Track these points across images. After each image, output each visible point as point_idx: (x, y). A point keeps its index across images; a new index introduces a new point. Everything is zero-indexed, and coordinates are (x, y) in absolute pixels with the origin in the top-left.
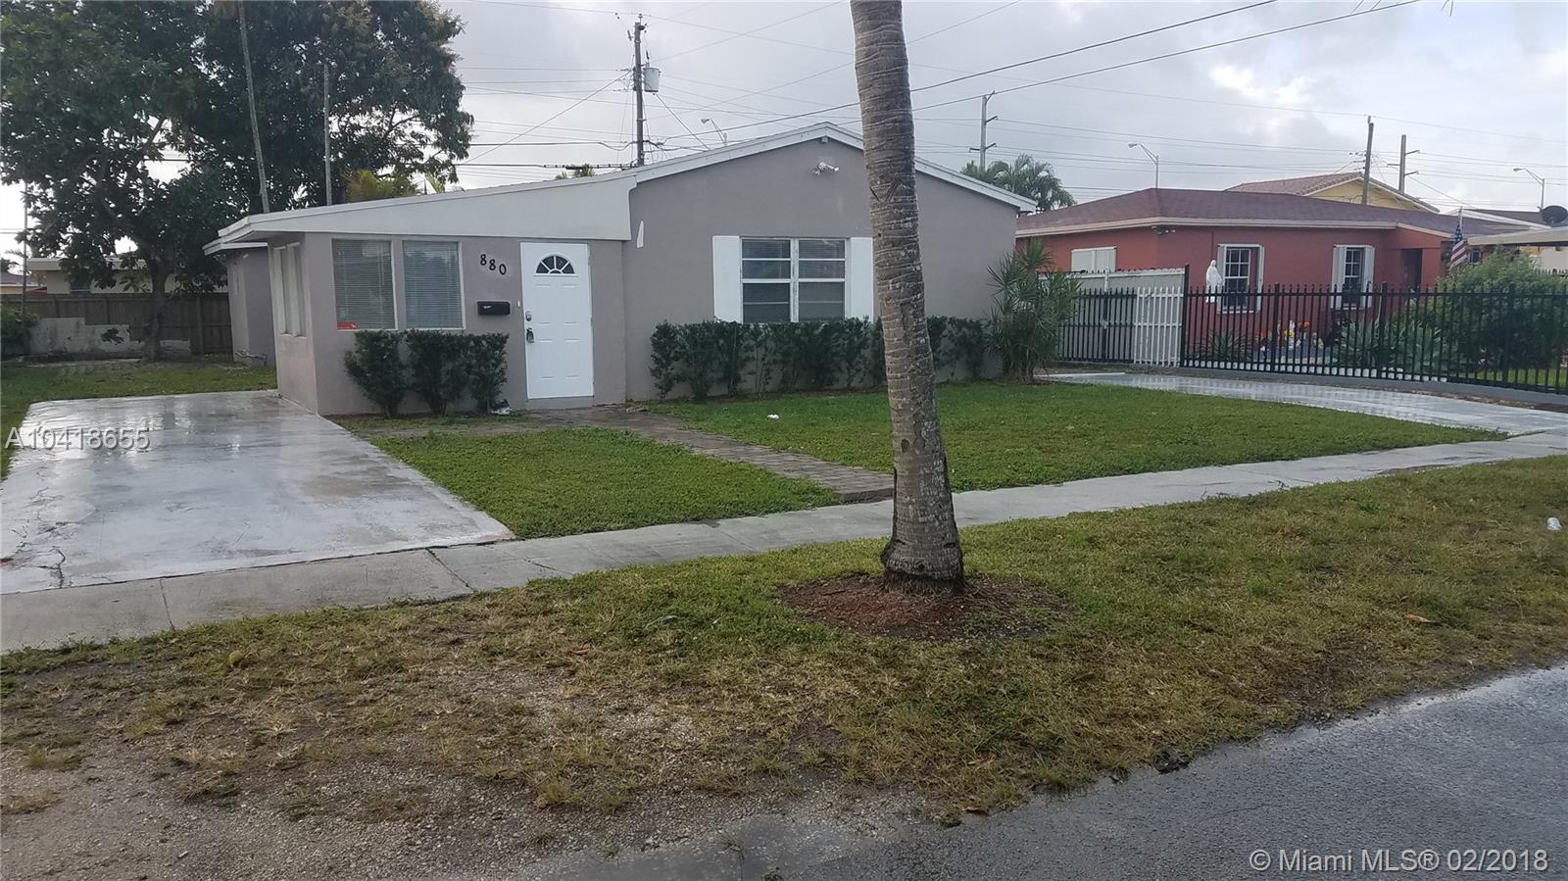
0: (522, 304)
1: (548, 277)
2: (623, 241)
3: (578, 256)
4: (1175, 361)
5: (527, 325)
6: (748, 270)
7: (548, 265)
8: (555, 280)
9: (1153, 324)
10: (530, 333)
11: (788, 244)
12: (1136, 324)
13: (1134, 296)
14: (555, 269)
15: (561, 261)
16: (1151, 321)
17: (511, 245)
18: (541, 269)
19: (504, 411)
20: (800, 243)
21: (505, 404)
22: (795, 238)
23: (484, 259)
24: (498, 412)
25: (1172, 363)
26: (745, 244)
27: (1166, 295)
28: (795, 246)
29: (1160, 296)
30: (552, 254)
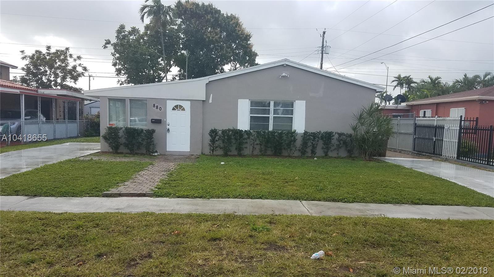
0: (166, 120)
1: (176, 112)
2: (203, 101)
3: (187, 105)
4: (455, 157)
5: (168, 127)
6: (252, 111)
7: (176, 108)
8: (178, 112)
9: (449, 140)
10: (168, 130)
11: (269, 103)
12: (444, 140)
13: (444, 128)
14: (179, 109)
15: (181, 106)
16: (449, 139)
17: (164, 101)
18: (174, 109)
19: (156, 154)
20: (274, 103)
21: (156, 152)
22: (272, 100)
23: (154, 105)
24: (153, 154)
25: (454, 157)
26: (252, 103)
27: (454, 128)
28: (272, 104)
29: (452, 128)
30: (177, 104)
